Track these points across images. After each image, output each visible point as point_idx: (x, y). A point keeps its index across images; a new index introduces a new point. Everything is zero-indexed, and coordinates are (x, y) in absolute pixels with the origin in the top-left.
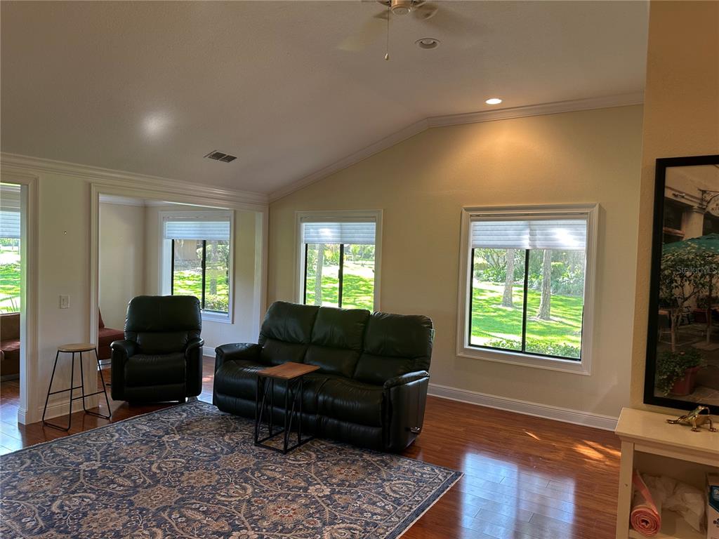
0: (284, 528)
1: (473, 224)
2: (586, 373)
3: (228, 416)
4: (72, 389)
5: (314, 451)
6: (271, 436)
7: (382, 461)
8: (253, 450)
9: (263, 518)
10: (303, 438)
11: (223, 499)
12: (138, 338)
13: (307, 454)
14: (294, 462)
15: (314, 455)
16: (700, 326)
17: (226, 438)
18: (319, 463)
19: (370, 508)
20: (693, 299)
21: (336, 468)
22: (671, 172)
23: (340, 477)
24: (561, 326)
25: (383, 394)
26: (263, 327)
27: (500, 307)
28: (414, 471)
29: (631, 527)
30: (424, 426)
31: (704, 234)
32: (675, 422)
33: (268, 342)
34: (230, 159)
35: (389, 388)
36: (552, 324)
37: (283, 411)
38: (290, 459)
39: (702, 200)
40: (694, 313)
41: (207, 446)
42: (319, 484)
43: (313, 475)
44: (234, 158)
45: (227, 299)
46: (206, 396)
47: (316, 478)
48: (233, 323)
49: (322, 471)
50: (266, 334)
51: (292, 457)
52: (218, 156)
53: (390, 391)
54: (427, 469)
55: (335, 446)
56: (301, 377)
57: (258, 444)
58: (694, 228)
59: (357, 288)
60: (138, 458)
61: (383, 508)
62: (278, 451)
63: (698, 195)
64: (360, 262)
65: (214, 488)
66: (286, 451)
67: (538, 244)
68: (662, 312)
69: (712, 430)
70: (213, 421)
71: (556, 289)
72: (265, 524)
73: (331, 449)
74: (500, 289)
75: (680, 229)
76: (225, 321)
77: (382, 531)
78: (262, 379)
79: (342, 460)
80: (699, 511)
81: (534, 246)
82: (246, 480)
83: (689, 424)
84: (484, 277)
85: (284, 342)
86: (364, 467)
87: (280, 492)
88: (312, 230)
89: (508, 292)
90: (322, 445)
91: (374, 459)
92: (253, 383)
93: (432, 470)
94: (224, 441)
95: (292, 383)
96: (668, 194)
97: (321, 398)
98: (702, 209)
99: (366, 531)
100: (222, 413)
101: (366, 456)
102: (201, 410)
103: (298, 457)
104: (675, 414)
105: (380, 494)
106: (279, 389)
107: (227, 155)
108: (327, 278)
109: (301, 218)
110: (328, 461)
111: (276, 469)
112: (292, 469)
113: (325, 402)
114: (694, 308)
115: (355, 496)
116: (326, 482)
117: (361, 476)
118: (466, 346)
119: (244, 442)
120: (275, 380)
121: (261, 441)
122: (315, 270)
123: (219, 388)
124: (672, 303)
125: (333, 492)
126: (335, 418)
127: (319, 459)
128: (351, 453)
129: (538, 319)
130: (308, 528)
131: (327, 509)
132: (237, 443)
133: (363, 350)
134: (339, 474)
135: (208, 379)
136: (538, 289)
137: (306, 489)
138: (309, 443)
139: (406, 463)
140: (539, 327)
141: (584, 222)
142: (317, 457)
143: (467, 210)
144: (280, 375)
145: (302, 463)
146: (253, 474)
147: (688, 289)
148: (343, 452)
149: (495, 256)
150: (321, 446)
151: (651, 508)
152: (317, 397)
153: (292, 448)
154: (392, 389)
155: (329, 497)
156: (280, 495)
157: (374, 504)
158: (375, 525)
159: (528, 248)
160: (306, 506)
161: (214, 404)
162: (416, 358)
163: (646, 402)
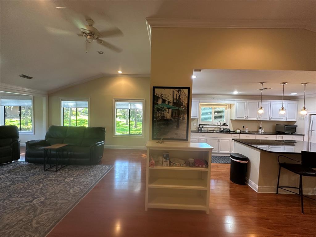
0: (55, 193)
1: (116, 103)
2: (143, 137)
3: (33, 164)
5: (67, 169)
6: (51, 167)
7: (91, 167)
8: (43, 173)
9: (47, 192)
10: (63, 166)
11: (30, 190)
13: (65, 170)
16: (161, 122)
17: (32, 171)
18: (69, 172)
19: (86, 180)
20: (160, 116)
22: (156, 89)
23: (76, 174)
24: (139, 129)
25: (90, 149)
26: (46, 134)
27: (125, 125)
28: (100, 168)
29: (149, 166)
30: (103, 156)
31: (162, 103)
32: (158, 143)
34: (30, 78)
36: (137, 129)
37: (55, 159)
38: (59, 173)
39: (161, 96)
40: (161, 119)
41: (23, 175)
42: (69, 177)
43: (67, 175)
44: (32, 78)
45: (32, 127)
46: (22, 159)
48: (34, 134)
49: (70, 174)
50: (48, 136)
52: (25, 76)
54: (104, 166)
55: (75, 166)
56: (61, 148)
57: (45, 170)
58: (160, 102)
59: (84, 122)
61: (91, 179)
62: (54, 171)
63: (161, 95)
64: (85, 115)
65: (26, 188)
66: (57, 171)
67: (132, 108)
68: (155, 120)
69: (164, 143)
70: (26, 166)
71: (138, 121)
72: (48, 194)
73: (73, 167)
74: (125, 121)
75: (157, 102)
76: (31, 134)
77: (90, 185)
78: (46, 150)
79: (77, 169)
80: (162, 160)
81: (131, 109)
82: (40, 182)
83: (160, 143)
84: (121, 118)
85: (55, 138)
86: (85, 170)
87: (54, 183)
88: (65, 103)
89: (127, 122)
90: (70, 167)
91: (88, 167)
92: (43, 152)
93: (106, 166)
94: (31, 172)
95: (58, 150)
96: (155, 94)
97: (69, 153)
98: (161, 98)
99: (85, 186)
100: (30, 164)
101: (85, 167)
102: (20, 164)
103: (61, 172)
104: (157, 141)
105: (89, 176)
106: (54, 152)
107: (29, 76)
108: (73, 120)
109: (61, 100)
110: (72, 171)
111: (52, 176)
112: (59, 175)
113: (71, 154)
114: (160, 118)
115: (81, 178)
116: (72, 176)
117: (84, 172)
118: (115, 134)
119: (39, 171)
120: (51, 149)
121: (46, 170)
122: (69, 117)
123: (27, 156)
124: (157, 118)
125: (74, 179)
126: (75, 158)
128: (80, 167)
129: (134, 128)
130: (65, 191)
131: (72, 184)
132: (37, 172)
133: (84, 138)
134: (76, 173)
135: (23, 154)
136: (134, 120)
137: (64, 180)
138: (65, 167)
139: (98, 166)
140: (134, 130)
141: (142, 103)
142: (68, 170)
143: (114, 99)
144: (53, 148)
145: (63, 173)
146: (43, 180)
147: (159, 114)
148: (77, 167)
149: (124, 113)
151: (153, 161)
152: (68, 153)
153: (59, 170)
154: (93, 147)
155: (73, 180)
156: (54, 184)
157: (88, 179)
158: (88, 184)
159: (130, 109)
160: (64, 185)
161: (26, 161)
162: (100, 138)
163: (152, 139)
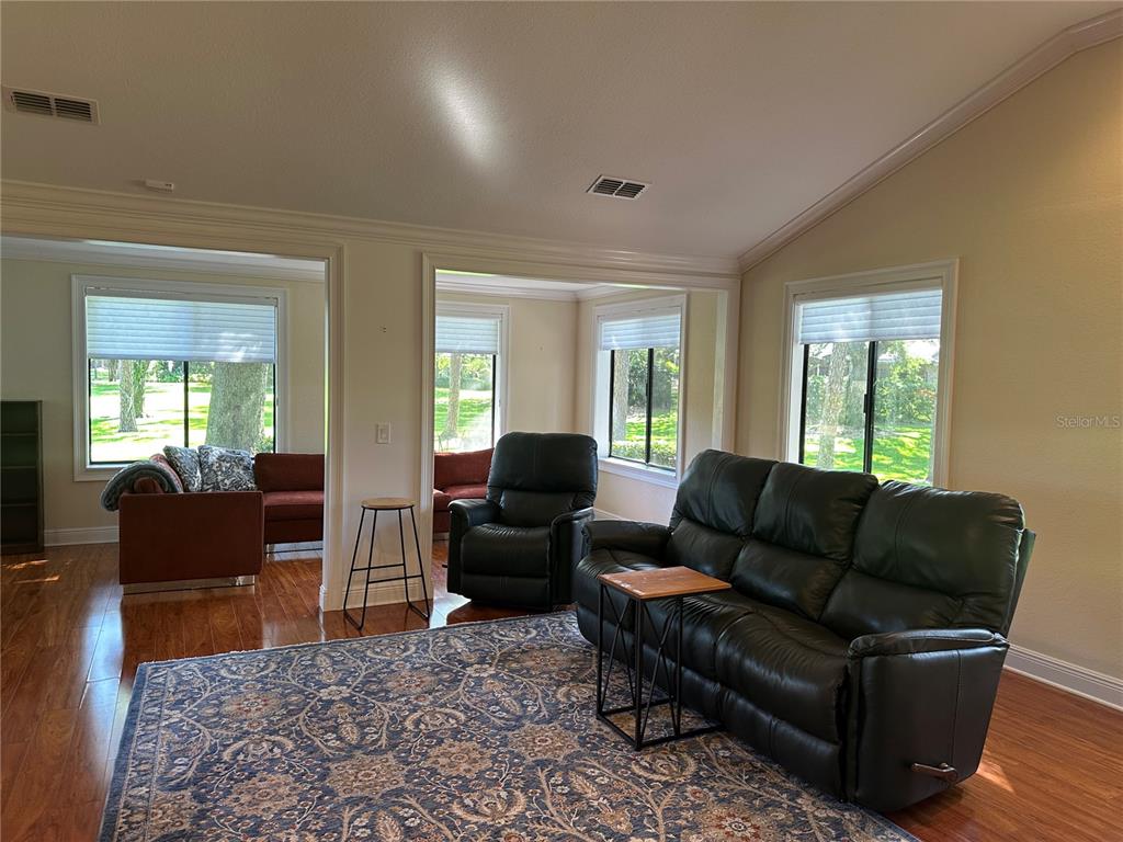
4: (369, 568)
5: (698, 759)
7: (836, 824)
8: (588, 726)
12: (502, 499)
13: (681, 763)
14: (642, 773)
15: (692, 766)
17: (562, 691)
18: (689, 788)
21: (718, 811)
25: (846, 667)
26: (679, 496)
33: (683, 524)
34: (633, 190)
35: (860, 656)
38: (641, 763)
41: (521, 698)
43: (659, 812)
44: (641, 187)
47: (661, 821)
49: (682, 809)
50: (682, 509)
51: (646, 760)
52: (608, 186)
53: (861, 664)
55: (751, 758)
57: (602, 715)
60: (404, 696)
62: (627, 740)
66: (640, 744)
79: (743, 794)
85: (707, 527)
90: (720, 749)
91: (819, 813)
94: (554, 695)
101: (805, 802)
103: (659, 763)
107: (627, 183)
109: (795, 295)
110: (711, 789)
111: (599, 776)
112: (629, 787)
113: (727, 659)
119: (584, 707)
126: (750, 699)
127: (697, 779)
128: (774, 785)
132: (572, 705)
133: (852, 563)
138: (700, 739)
142: (696, 774)
145: (656, 777)
148: (757, 776)
150: (721, 753)
153: (654, 742)
154: (871, 661)
162: (967, 595)
